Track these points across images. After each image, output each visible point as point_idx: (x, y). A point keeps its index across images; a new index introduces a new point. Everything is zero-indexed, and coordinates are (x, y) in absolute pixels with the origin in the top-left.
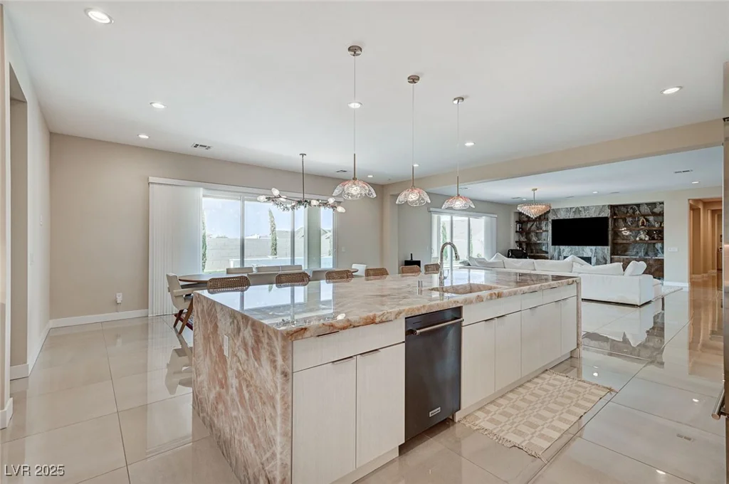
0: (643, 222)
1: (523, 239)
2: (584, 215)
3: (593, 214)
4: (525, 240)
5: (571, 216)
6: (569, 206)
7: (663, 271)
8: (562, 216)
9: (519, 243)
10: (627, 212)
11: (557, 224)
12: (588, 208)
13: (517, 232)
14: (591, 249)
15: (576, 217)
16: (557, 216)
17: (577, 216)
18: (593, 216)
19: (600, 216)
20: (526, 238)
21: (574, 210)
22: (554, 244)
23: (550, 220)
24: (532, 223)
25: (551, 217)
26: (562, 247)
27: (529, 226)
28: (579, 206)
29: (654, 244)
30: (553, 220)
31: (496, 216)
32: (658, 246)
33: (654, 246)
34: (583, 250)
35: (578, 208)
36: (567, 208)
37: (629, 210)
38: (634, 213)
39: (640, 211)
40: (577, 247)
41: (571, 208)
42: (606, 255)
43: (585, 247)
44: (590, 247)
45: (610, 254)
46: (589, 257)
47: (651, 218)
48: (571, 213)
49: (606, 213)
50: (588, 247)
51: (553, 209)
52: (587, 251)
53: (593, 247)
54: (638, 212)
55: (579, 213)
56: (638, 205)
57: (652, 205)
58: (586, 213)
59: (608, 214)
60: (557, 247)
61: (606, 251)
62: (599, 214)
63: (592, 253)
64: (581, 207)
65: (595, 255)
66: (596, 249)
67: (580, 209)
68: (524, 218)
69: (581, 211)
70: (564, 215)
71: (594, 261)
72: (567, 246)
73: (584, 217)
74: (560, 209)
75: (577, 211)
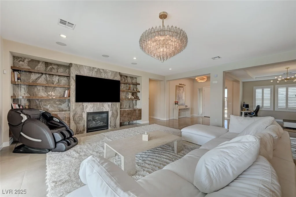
0: (129, 87)
1: (22, 93)
2: (103, 76)
3: (110, 77)
4: (26, 95)
5: (93, 75)
8: (85, 73)
9: (14, 99)
11: (81, 81)
12: (105, 71)
13: (13, 83)
14: (109, 105)
16: (80, 73)
17: (98, 76)
18: (110, 79)
19: (115, 79)
20: (28, 92)
21: (96, 70)
22: (78, 100)
23: (73, 75)
24: (38, 75)
26: (85, 104)
27: (34, 77)
29: (133, 100)
33: (133, 102)
34: (103, 106)
35: (99, 69)
36: (90, 67)
37: (123, 78)
38: (125, 81)
39: (127, 80)
40: (98, 103)
41: (93, 68)
42: (117, 109)
43: (105, 103)
44: (108, 103)
45: (119, 108)
46: (107, 111)
47: (132, 86)
48: (94, 73)
49: (118, 78)
50: (106, 103)
51: (75, 64)
52: (106, 107)
53: (110, 103)
54: (126, 81)
55: (100, 74)
56: (127, 77)
57: (132, 78)
58: (105, 75)
59: (119, 79)
60: (80, 103)
61: (118, 107)
62: (114, 78)
63: (109, 108)
64: (102, 69)
65: (111, 109)
66: (111, 105)
67: (101, 71)
68: (24, 65)
69: (101, 72)
70: (88, 73)
71: (110, 114)
72: (90, 103)
73: (104, 78)
74: (82, 65)
75: (99, 71)
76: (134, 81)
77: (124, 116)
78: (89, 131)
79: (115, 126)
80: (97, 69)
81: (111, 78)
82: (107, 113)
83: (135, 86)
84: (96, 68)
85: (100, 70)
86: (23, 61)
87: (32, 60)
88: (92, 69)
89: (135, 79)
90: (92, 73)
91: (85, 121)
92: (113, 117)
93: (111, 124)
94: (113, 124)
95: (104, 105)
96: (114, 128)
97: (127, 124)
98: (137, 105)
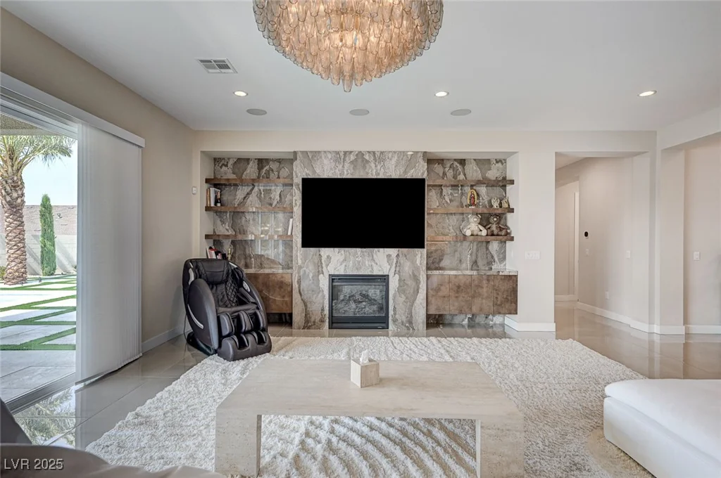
0: (472, 198)
1: (224, 229)
2: (373, 172)
3: (392, 171)
4: (231, 232)
5: (346, 172)
6: (343, 148)
7: (516, 303)
8: (327, 170)
9: (215, 240)
10: (444, 174)
11: (314, 190)
12: (380, 157)
13: (208, 209)
14: (389, 256)
15: (356, 176)
16: (314, 172)
17: (360, 174)
18: (394, 176)
19: (409, 176)
20: (233, 227)
21: (352, 157)
23: (298, 181)
24: (247, 189)
25: (301, 172)
26: (326, 252)
27: (241, 193)
28: (364, 148)
29: (488, 242)
30: (304, 180)
31: (140, 141)
32: (494, 246)
33: (487, 249)
34: (373, 260)
35: (360, 154)
36: (337, 153)
37: (447, 169)
38: (455, 177)
39: (465, 175)
40: (359, 250)
41: (345, 153)
42: (418, 269)
43: (376, 249)
44: (386, 249)
45: (424, 268)
46: (385, 276)
47: (483, 190)
48: (347, 165)
49: (418, 171)
50: (381, 250)
51: (302, 152)
52: (380, 260)
53: (393, 252)
54: (461, 177)
55: (364, 167)
56: (462, 162)
57: (484, 163)
58: (379, 167)
59: (423, 174)
60: (312, 250)
61: (418, 262)
62: (405, 172)
63: (391, 265)
64: (369, 152)
65: (398, 269)
66: (398, 255)
67: (367, 157)
68: (227, 173)
69: (367, 162)
70: (331, 169)
71: (394, 283)
72: (337, 249)
73: (375, 177)
74: (319, 152)
75: (360, 160)
76: (493, 174)
77: (441, 294)
78: (334, 325)
79: (411, 323)
80: (357, 155)
81: (395, 174)
82: (384, 279)
83: (498, 190)
84: (351, 152)
85: (363, 155)
86: (226, 166)
87: (239, 160)
88: (340, 157)
89: (500, 164)
90: (343, 167)
91: (324, 296)
92: (403, 296)
93: (395, 314)
94: (401, 316)
95: (375, 256)
96: (408, 329)
97: (466, 322)
98: (504, 258)
